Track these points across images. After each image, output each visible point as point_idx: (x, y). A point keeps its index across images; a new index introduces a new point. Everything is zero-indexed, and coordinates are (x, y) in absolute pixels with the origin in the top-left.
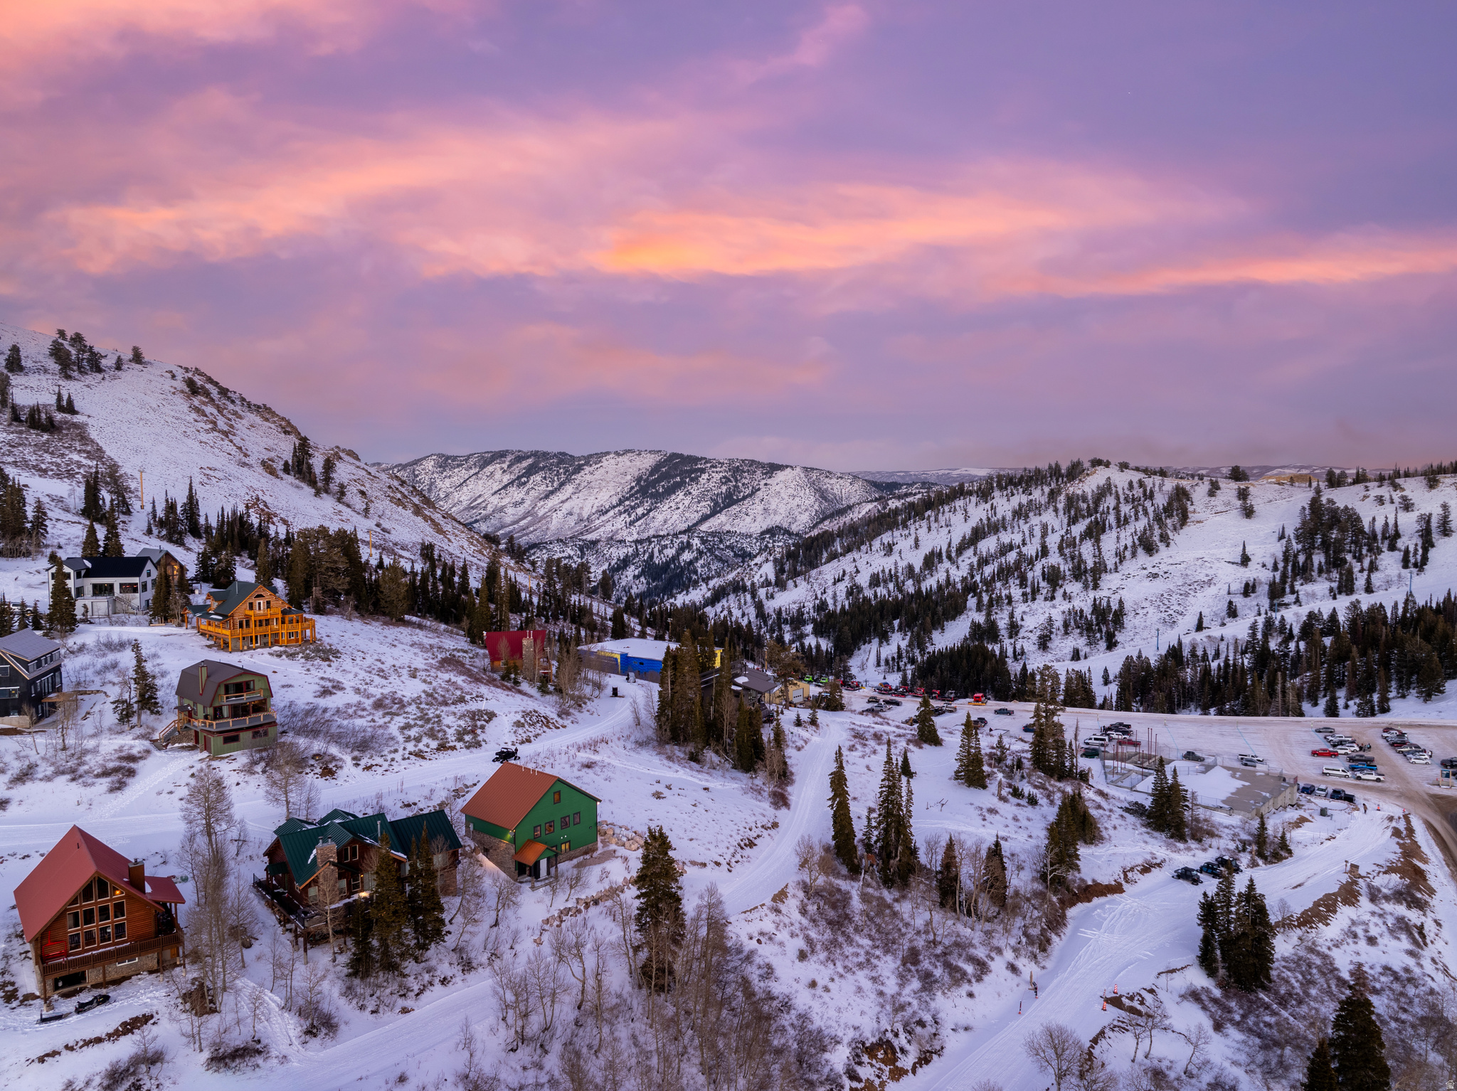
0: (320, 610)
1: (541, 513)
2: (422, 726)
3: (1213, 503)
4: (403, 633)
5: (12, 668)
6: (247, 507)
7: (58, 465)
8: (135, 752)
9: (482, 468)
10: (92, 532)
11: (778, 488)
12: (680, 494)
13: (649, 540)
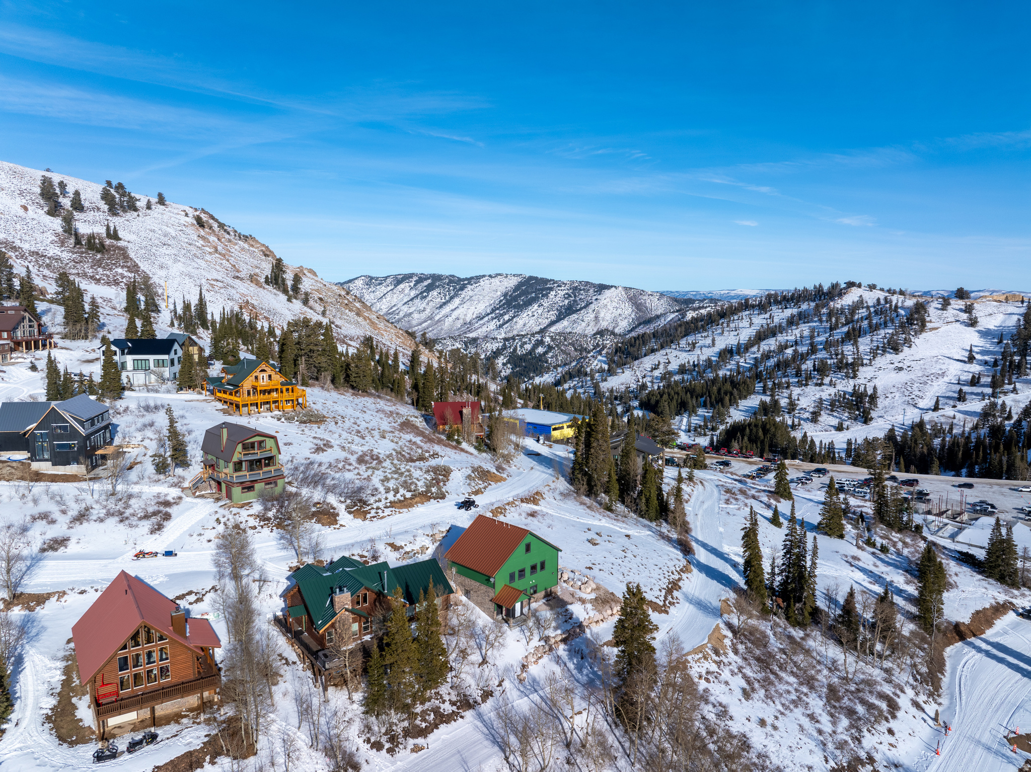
0: (305, 384)
1: (437, 318)
2: (397, 479)
3: (945, 315)
4: (368, 401)
5: (71, 426)
6: (241, 308)
7: (108, 276)
8: (169, 498)
9: (396, 286)
10: (132, 323)
11: (605, 302)
12: (536, 306)
13: (513, 338)
